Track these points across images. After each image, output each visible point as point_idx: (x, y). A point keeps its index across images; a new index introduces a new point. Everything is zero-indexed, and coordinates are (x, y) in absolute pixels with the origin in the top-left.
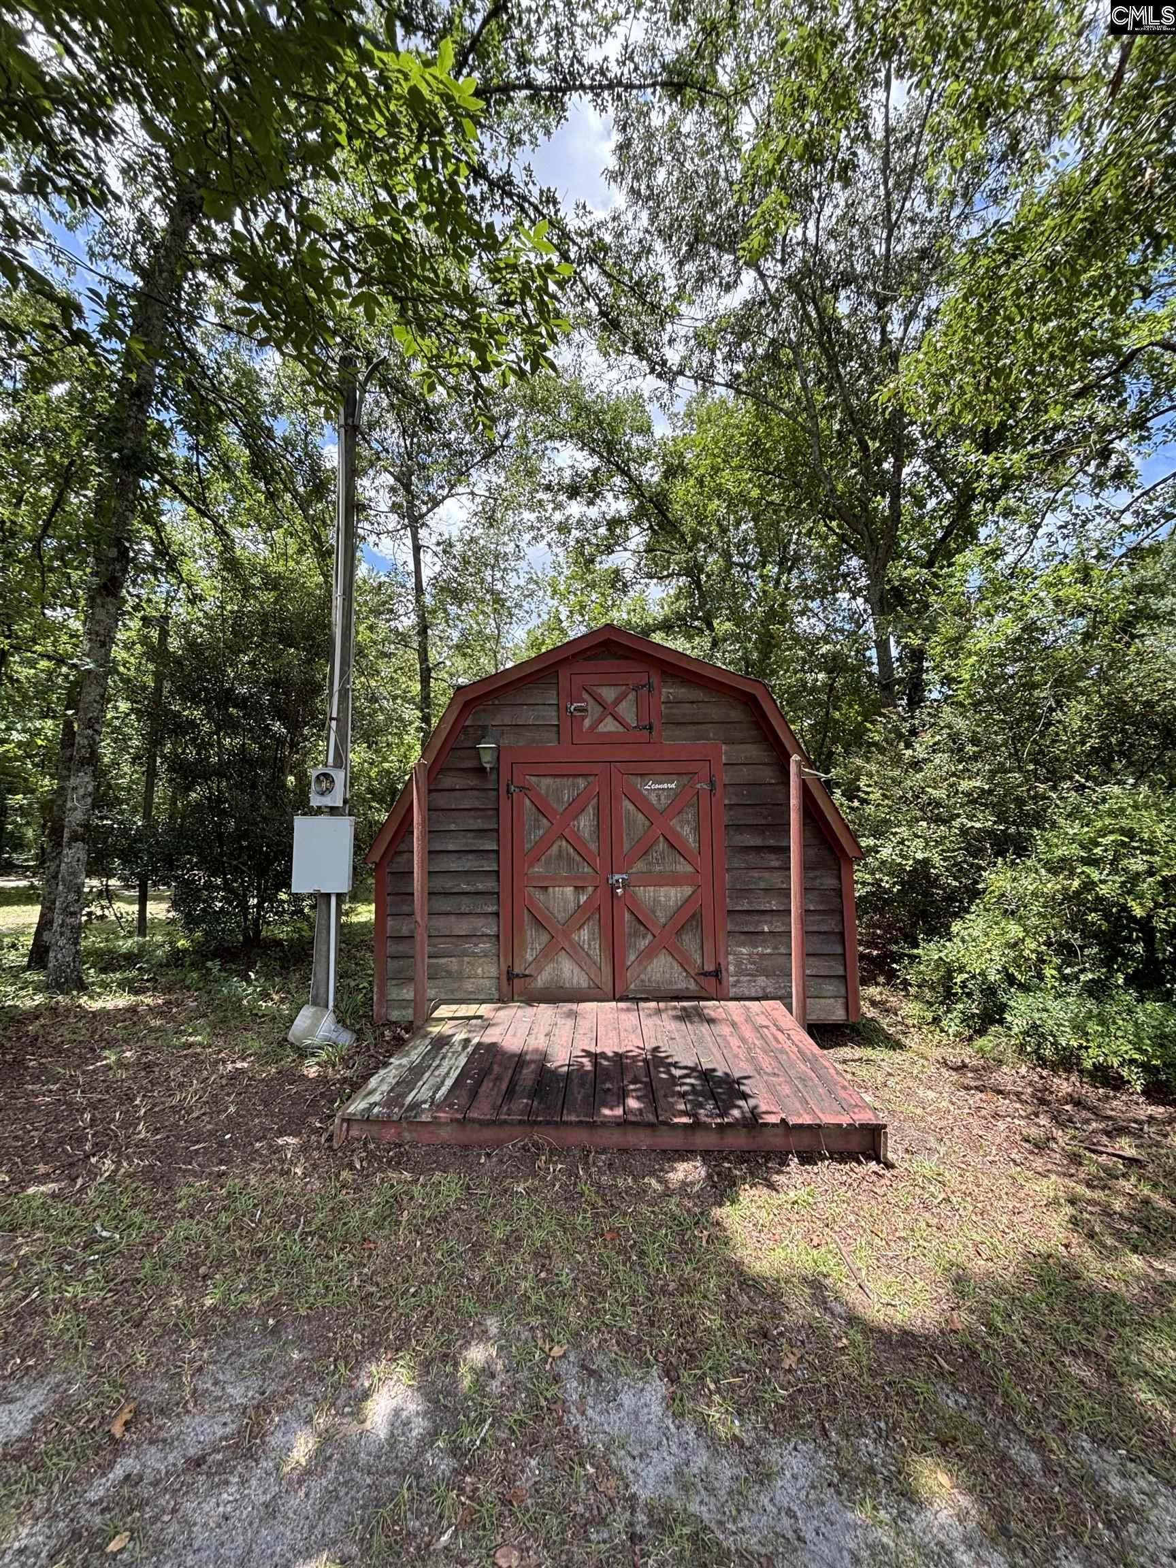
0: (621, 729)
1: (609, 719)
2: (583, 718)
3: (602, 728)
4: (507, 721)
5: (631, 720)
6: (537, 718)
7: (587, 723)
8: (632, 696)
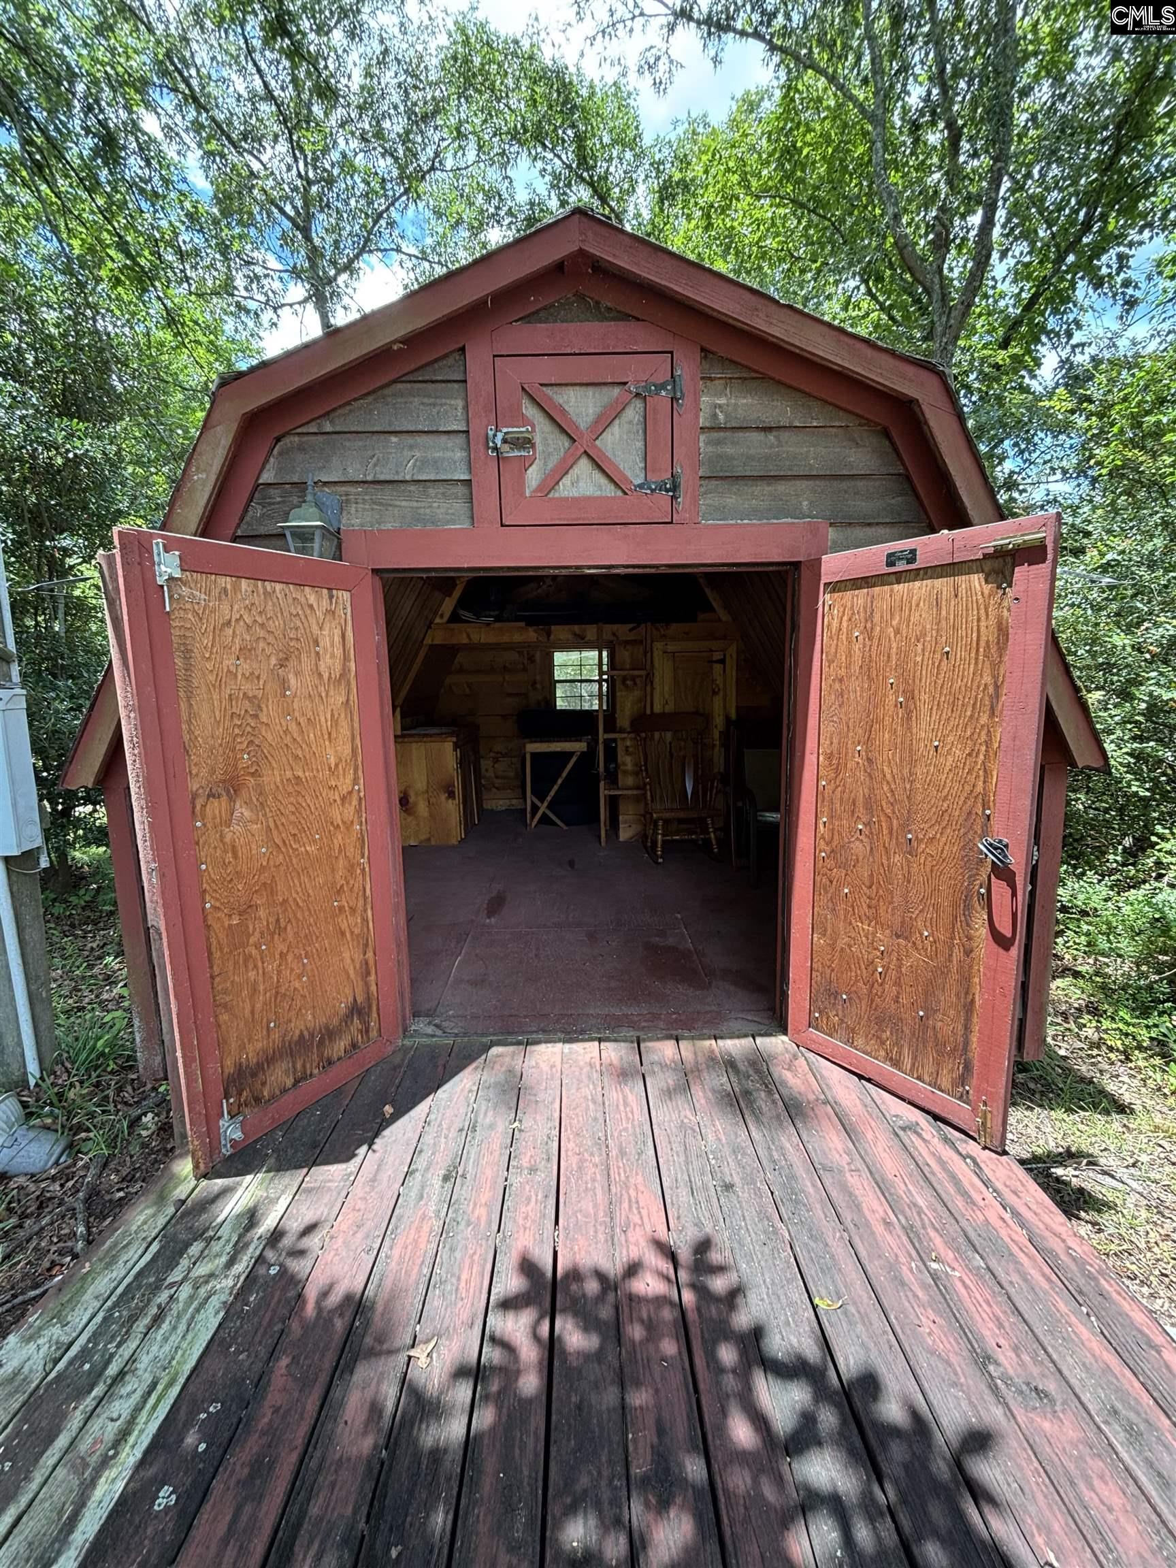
0: (609, 490)
1: (584, 465)
2: (526, 464)
3: (566, 489)
4: (354, 473)
5: (631, 468)
6: (424, 464)
7: (534, 476)
8: (633, 413)
